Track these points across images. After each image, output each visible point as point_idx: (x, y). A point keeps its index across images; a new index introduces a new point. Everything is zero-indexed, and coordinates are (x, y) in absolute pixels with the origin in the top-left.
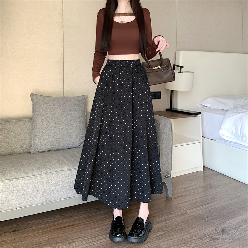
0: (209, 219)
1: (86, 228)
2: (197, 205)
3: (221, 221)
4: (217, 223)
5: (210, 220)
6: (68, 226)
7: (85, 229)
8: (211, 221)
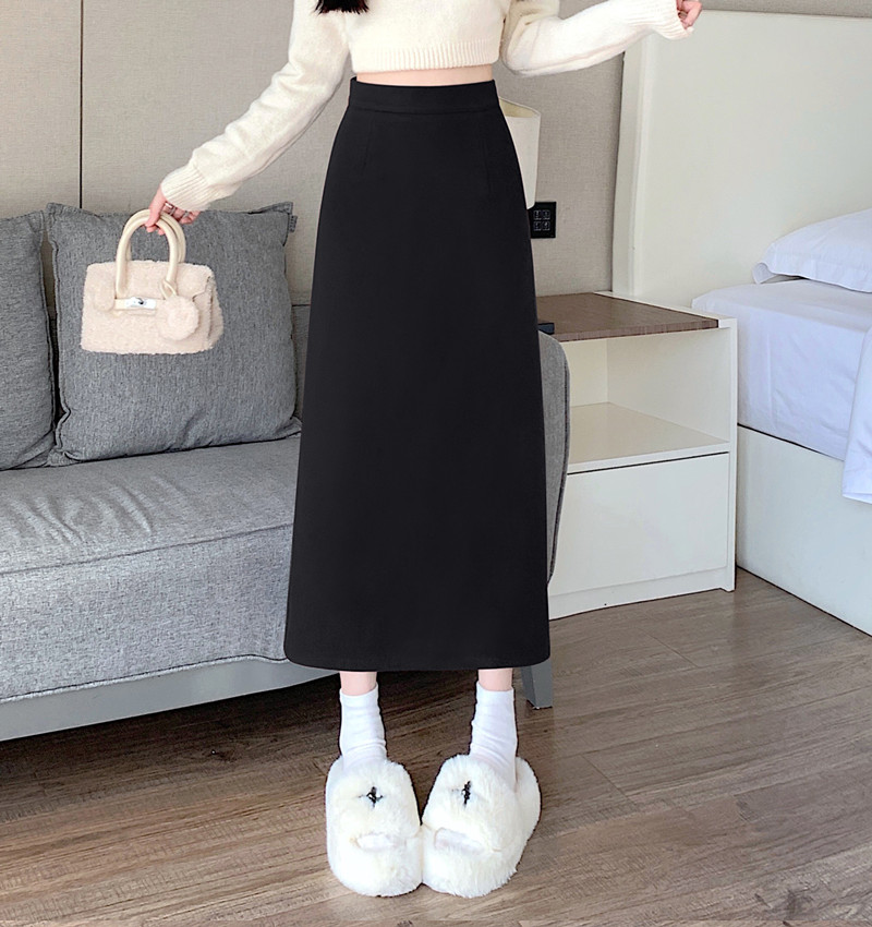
0: (734, 843)
1: (162, 855)
2: (680, 766)
3: (790, 855)
4: (767, 866)
5: (736, 847)
6: (77, 840)
7: (153, 857)
8: (742, 851)
